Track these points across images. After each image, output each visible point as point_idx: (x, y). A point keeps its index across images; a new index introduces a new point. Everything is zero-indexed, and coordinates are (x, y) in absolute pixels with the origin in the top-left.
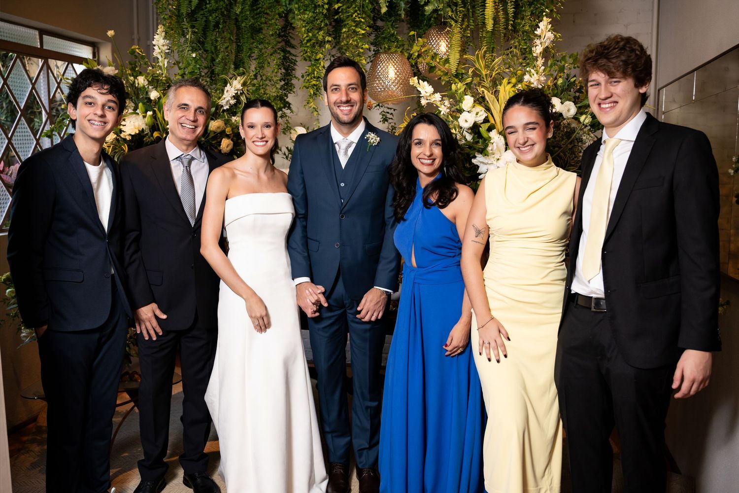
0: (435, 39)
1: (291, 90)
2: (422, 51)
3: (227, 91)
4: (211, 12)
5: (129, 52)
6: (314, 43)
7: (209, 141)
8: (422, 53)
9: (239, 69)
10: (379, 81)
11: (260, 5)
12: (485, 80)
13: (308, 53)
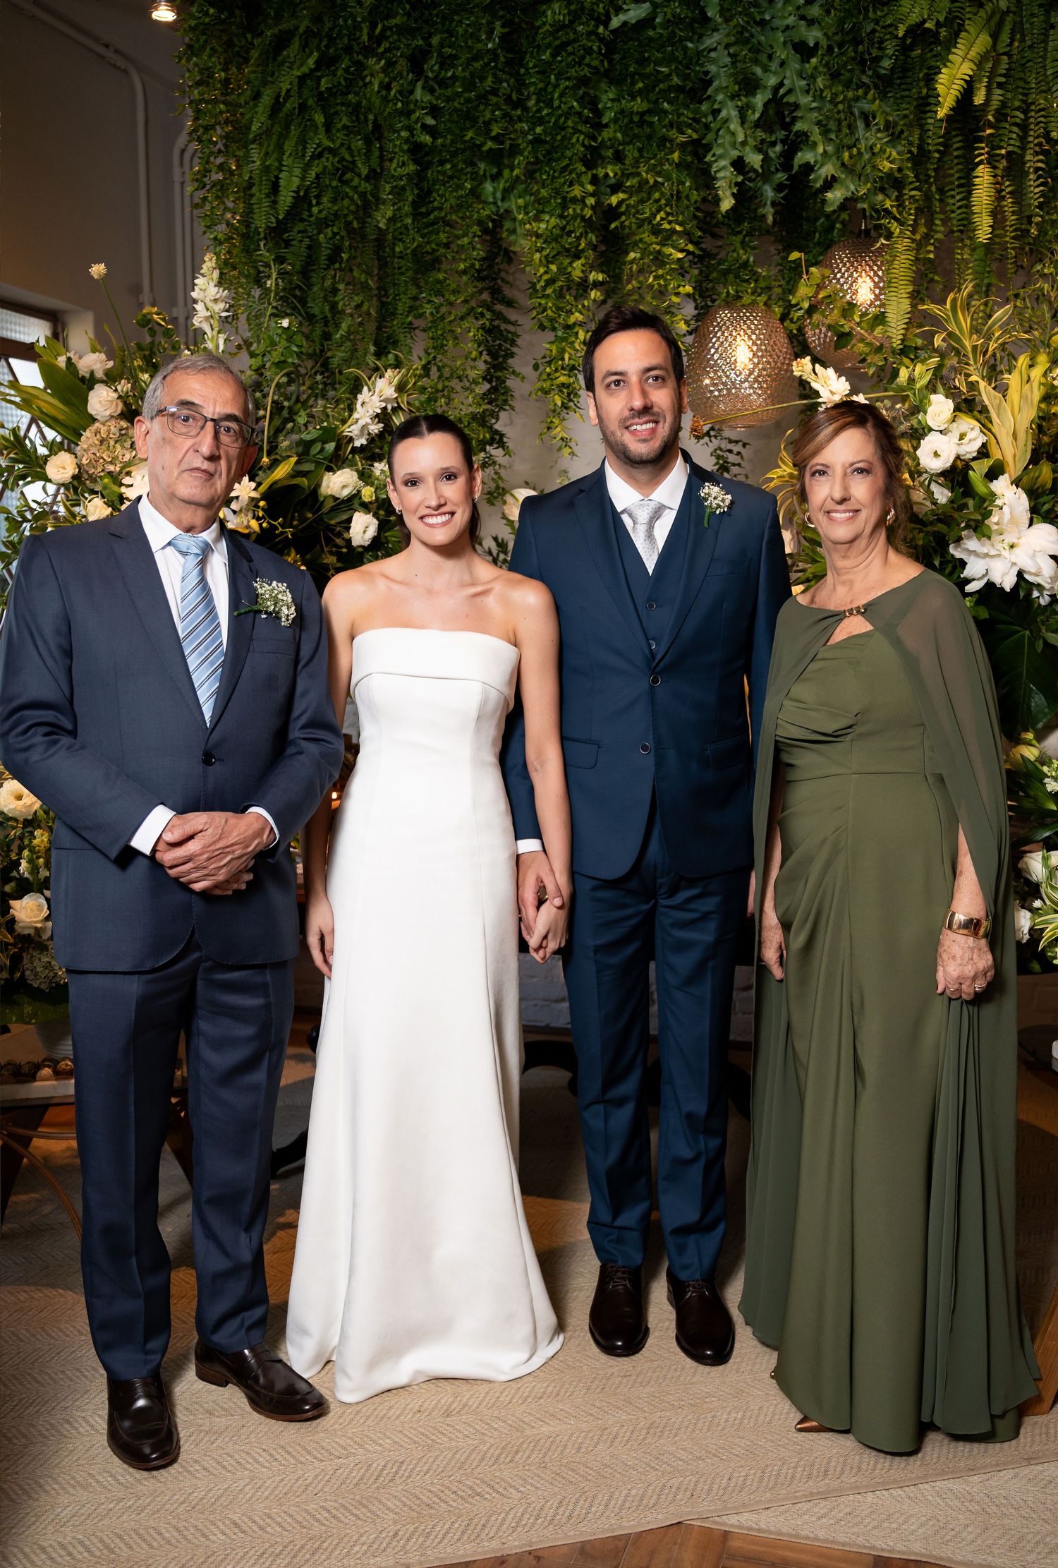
0: (848, 268)
1: (505, 401)
2: (820, 296)
3: (363, 404)
4: (323, 223)
5: (138, 323)
6: (561, 288)
7: (322, 520)
8: (818, 302)
9: (386, 356)
10: (715, 372)
11: (436, 204)
12: (972, 362)
13: (549, 312)
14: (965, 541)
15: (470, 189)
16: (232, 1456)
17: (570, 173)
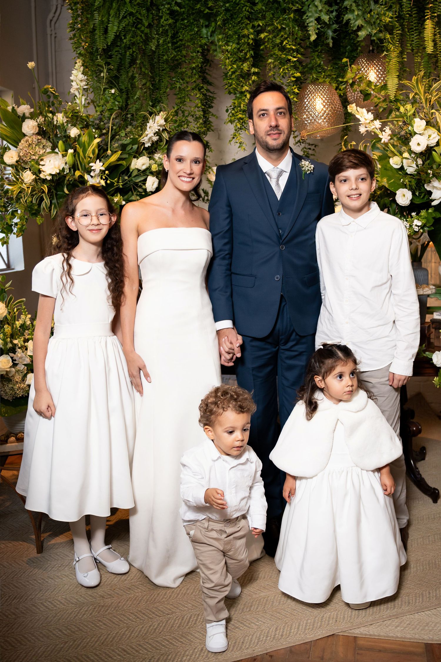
1: (210, 127)
3: (150, 127)
4: (129, 47)
5: (42, 92)
6: (239, 75)
8: (356, 80)
10: (309, 112)
12: (425, 106)
13: (234, 86)
14: (432, 182)
15: (197, 31)
16: (116, 617)
17: (242, 24)
